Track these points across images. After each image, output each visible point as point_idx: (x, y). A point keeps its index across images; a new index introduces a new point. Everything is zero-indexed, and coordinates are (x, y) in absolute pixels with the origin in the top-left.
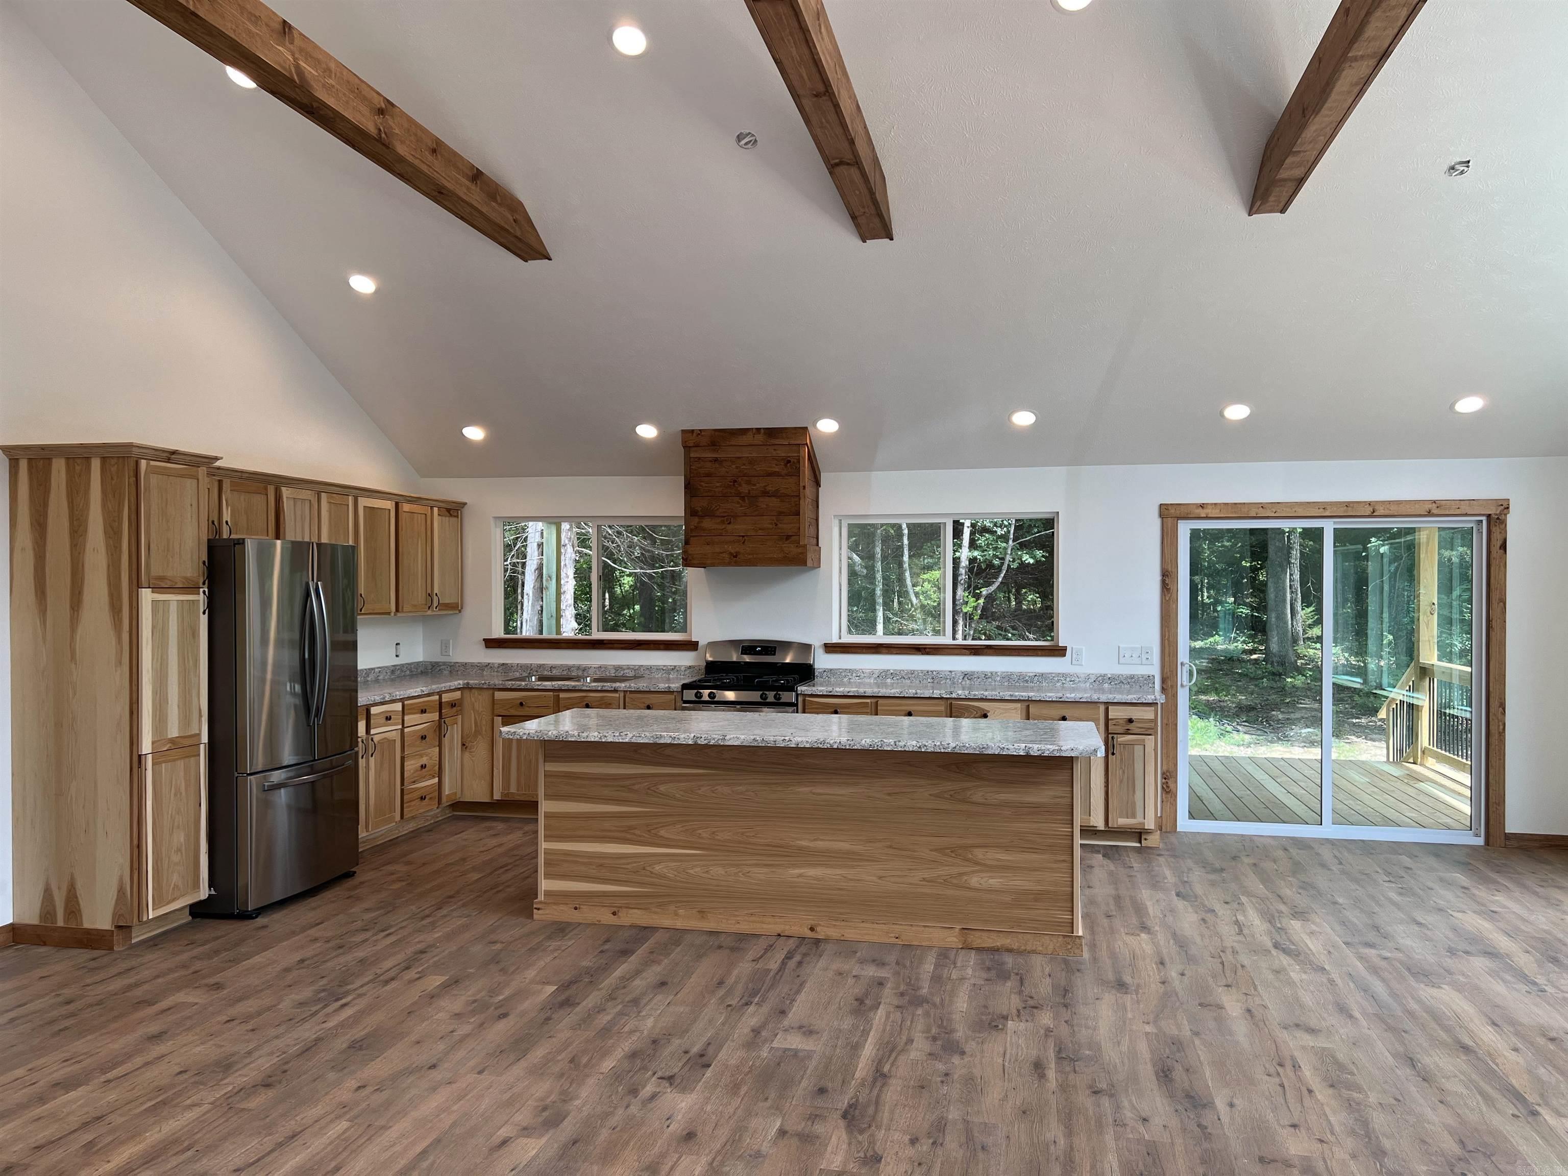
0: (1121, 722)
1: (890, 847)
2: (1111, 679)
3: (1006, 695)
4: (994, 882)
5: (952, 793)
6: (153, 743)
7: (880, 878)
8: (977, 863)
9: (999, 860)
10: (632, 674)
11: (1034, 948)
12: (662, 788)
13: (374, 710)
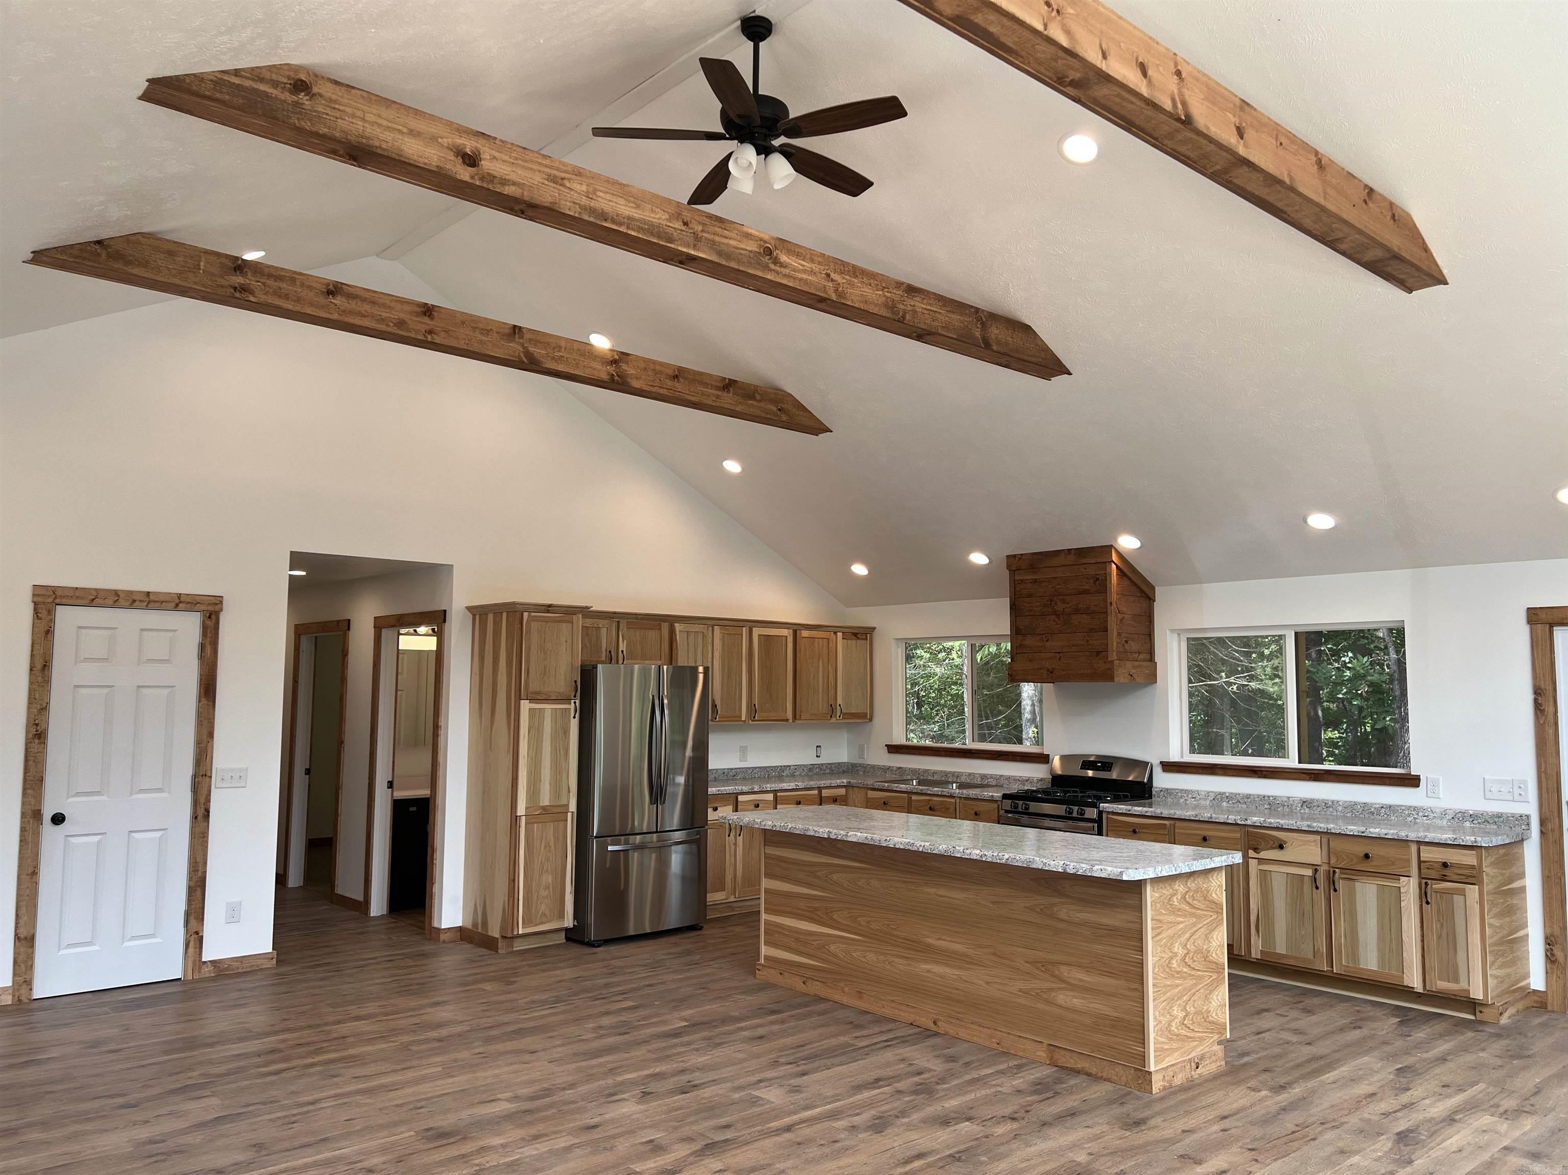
0: (1436, 865)
1: (994, 954)
2: (1473, 817)
3: (1304, 825)
4: (1077, 1002)
5: (1042, 907)
6: (526, 808)
7: (987, 983)
8: (1063, 981)
9: (1080, 980)
10: (994, 783)
11: (1109, 1076)
12: (835, 877)
13: (741, 798)
